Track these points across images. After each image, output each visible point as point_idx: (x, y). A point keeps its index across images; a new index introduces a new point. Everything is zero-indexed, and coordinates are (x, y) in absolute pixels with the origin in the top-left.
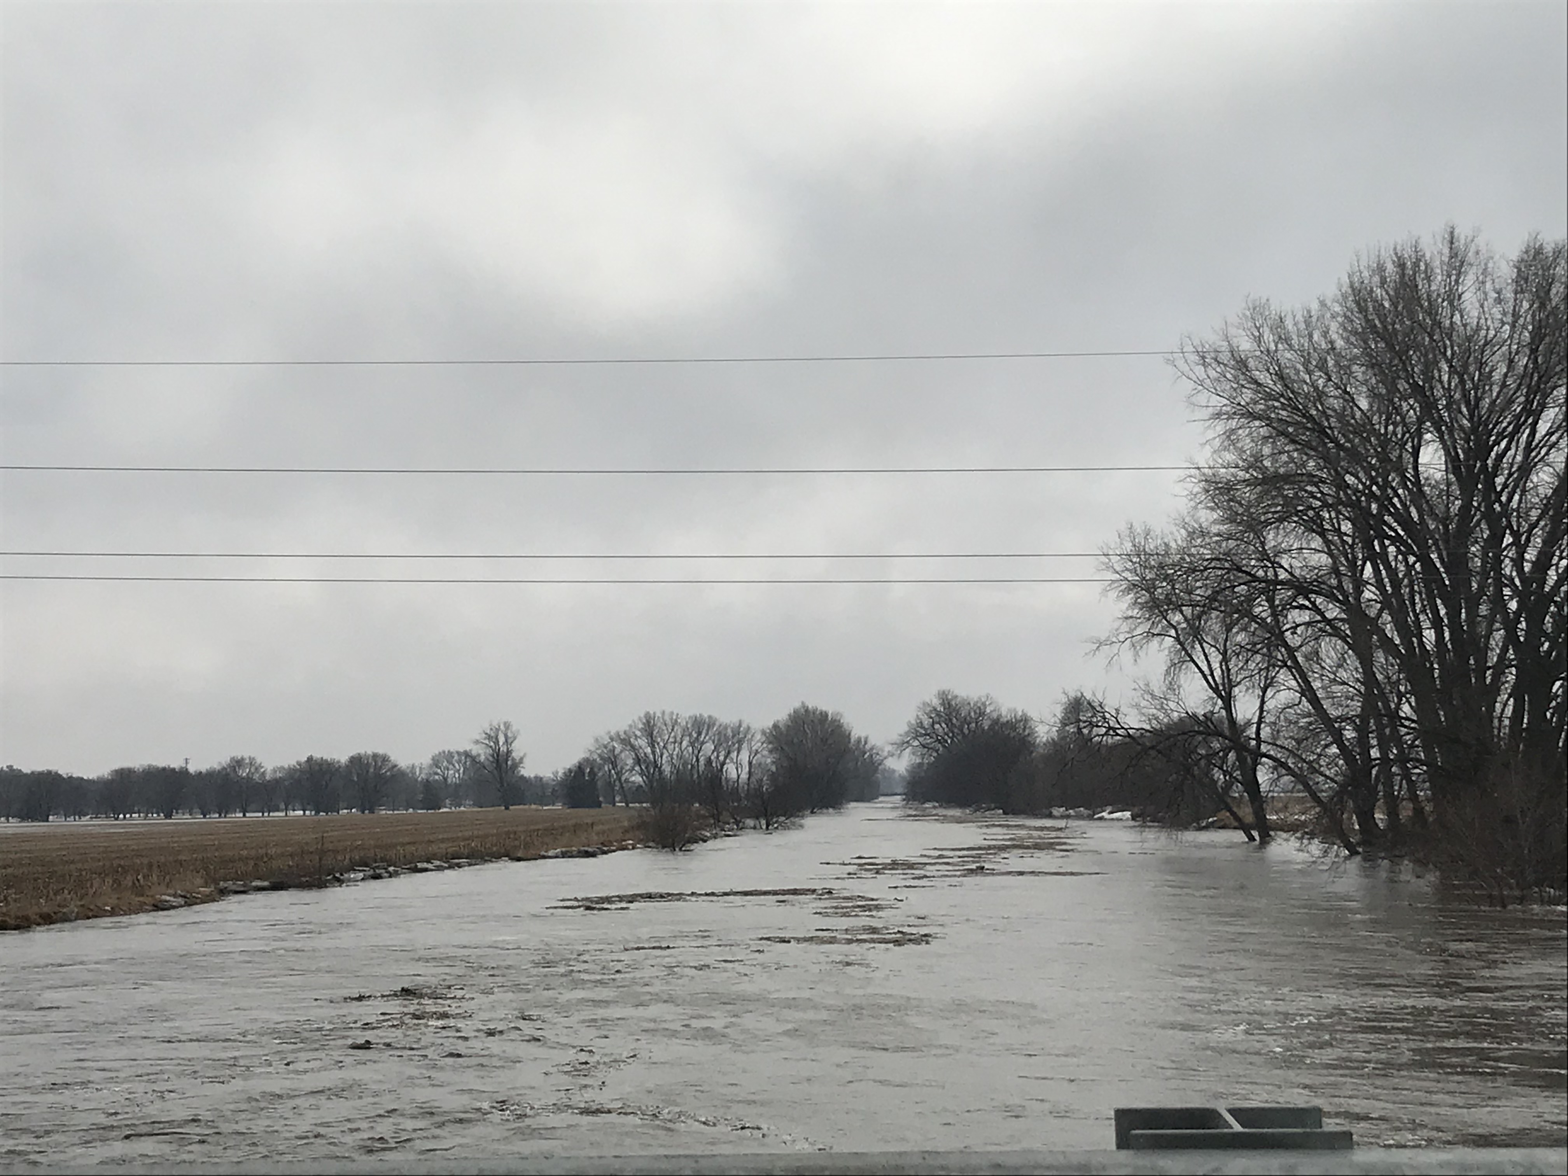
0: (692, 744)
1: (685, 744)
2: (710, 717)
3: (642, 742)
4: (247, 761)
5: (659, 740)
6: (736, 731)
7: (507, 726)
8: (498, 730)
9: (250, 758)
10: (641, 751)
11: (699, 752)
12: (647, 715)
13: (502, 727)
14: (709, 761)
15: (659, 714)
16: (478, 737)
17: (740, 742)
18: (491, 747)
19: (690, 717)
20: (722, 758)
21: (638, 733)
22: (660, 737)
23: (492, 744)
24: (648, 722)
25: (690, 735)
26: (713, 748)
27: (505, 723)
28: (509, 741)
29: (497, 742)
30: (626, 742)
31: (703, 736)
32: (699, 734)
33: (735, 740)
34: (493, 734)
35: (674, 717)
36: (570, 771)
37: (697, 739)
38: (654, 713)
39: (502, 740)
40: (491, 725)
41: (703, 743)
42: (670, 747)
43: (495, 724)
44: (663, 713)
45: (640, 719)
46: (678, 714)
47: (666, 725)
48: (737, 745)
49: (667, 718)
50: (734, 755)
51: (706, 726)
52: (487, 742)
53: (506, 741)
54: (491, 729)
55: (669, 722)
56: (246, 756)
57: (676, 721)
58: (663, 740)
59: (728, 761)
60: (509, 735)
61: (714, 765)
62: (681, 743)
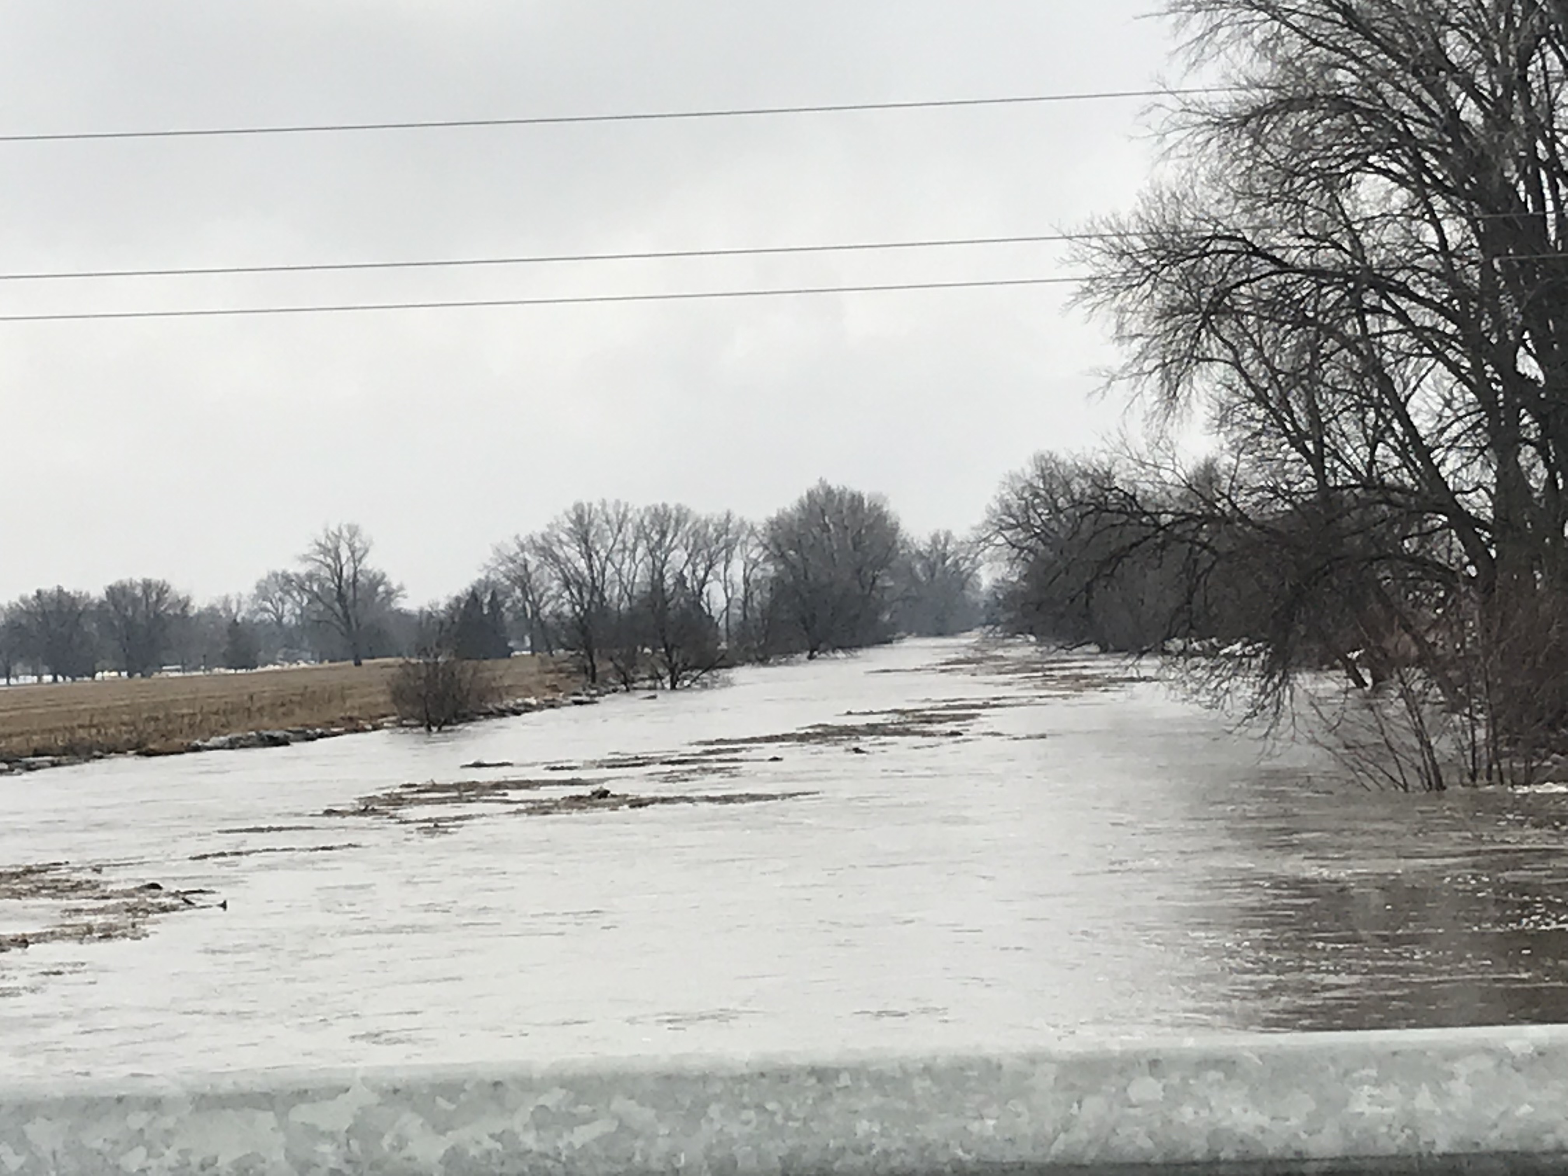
0: (651, 551)
1: (640, 551)
2: (679, 509)
3: (572, 552)
5: (598, 547)
6: (724, 529)
7: (354, 531)
8: (338, 537)
10: (569, 565)
11: (663, 566)
12: (578, 507)
13: (346, 534)
14: (681, 580)
15: (597, 506)
16: (306, 552)
17: (729, 547)
18: (328, 566)
19: (647, 509)
20: (701, 573)
21: (564, 537)
22: (600, 541)
23: (329, 561)
24: (580, 518)
25: (648, 537)
26: (686, 557)
27: (349, 527)
28: (358, 555)
29: (338, 557)
30: (546, 552)
31: (668, 539)
32: (663, 534)
33: (722, 543)
34: (330, 545)
35: (622, 510)
36: (458, 599)
37: (659, 544)
38: (590, 505)
39: (345, 554)
40: (326, 530)
41: (670, 550)
42: (617, 558)
43: (334, 528)
44: (604, 504)
45: (566, 513)
46: (626, 506)
47: (608, 522)
48: (724, 553)
49: (610, 511)
50: (719, 568)
51: (673, 523)
52: (321, 557)
53: (353, 553)
54: (327, 537)
55: (613, 517)
57: (625, 515)
58: (604, 546)
59: (710, 577)
60: (357, 545)
61: (689, 585)
62: (634, 550)
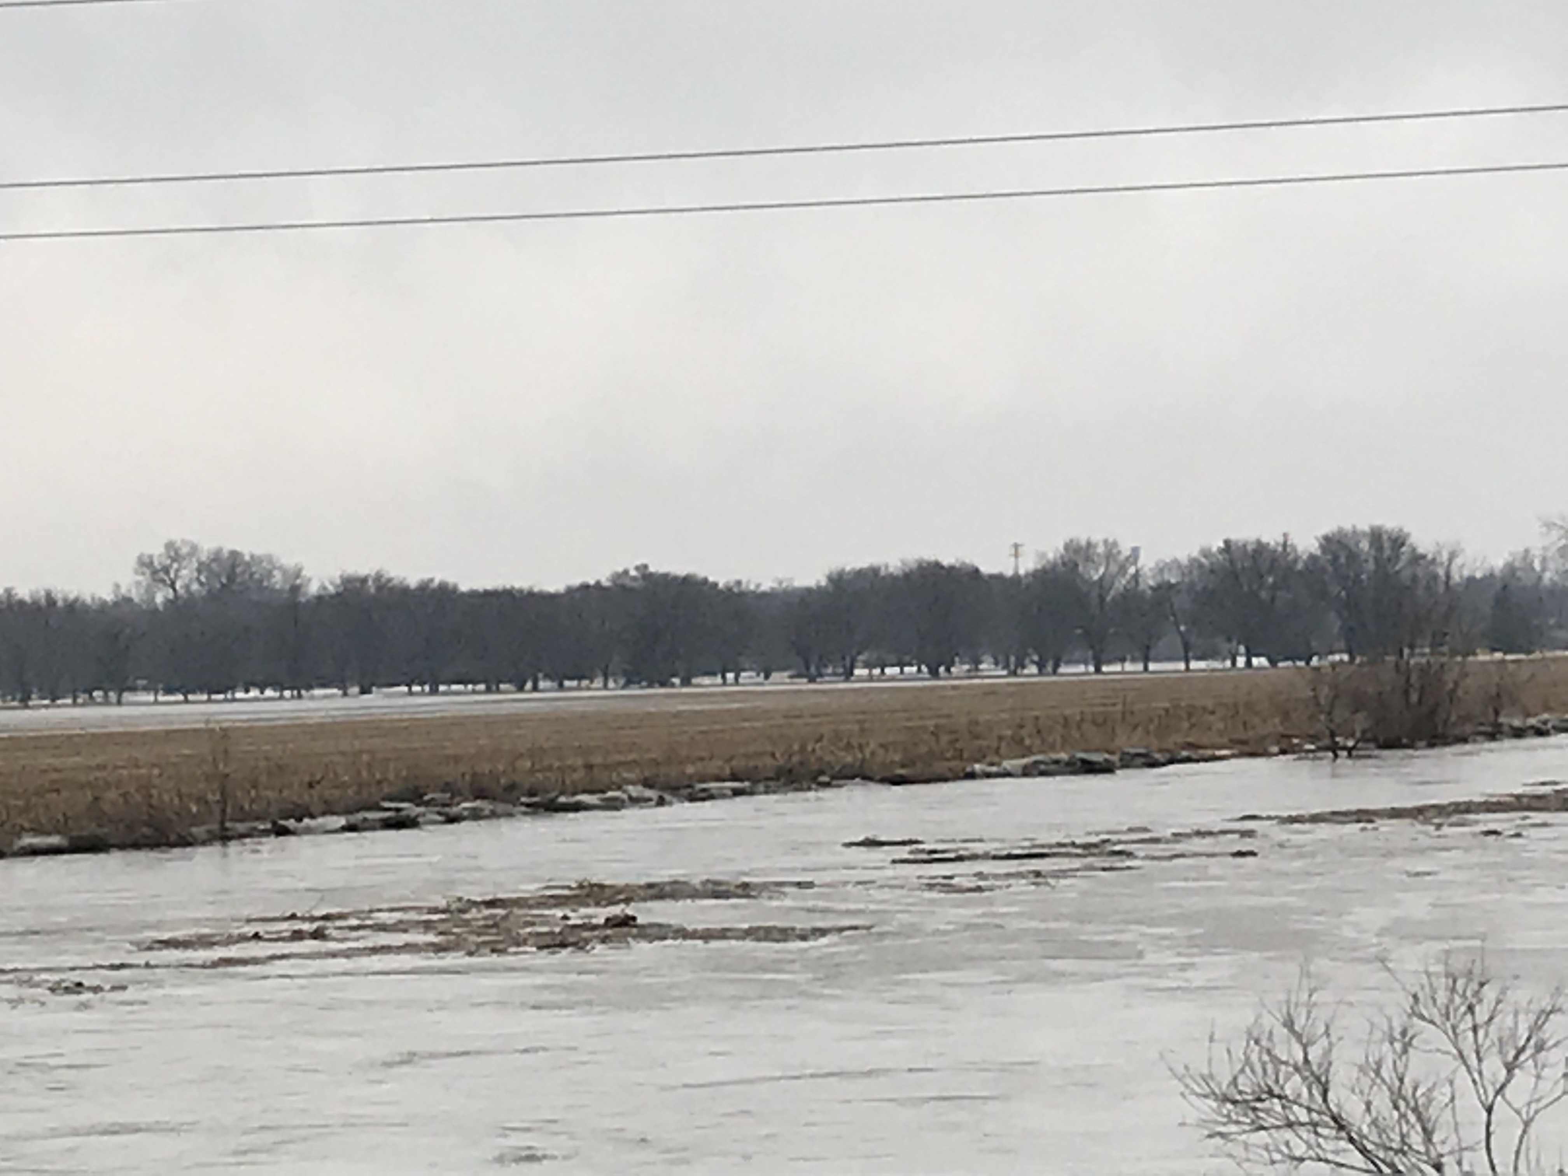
4: (1101, 549)
9: (1106, 542)
56: (1097, 538)
